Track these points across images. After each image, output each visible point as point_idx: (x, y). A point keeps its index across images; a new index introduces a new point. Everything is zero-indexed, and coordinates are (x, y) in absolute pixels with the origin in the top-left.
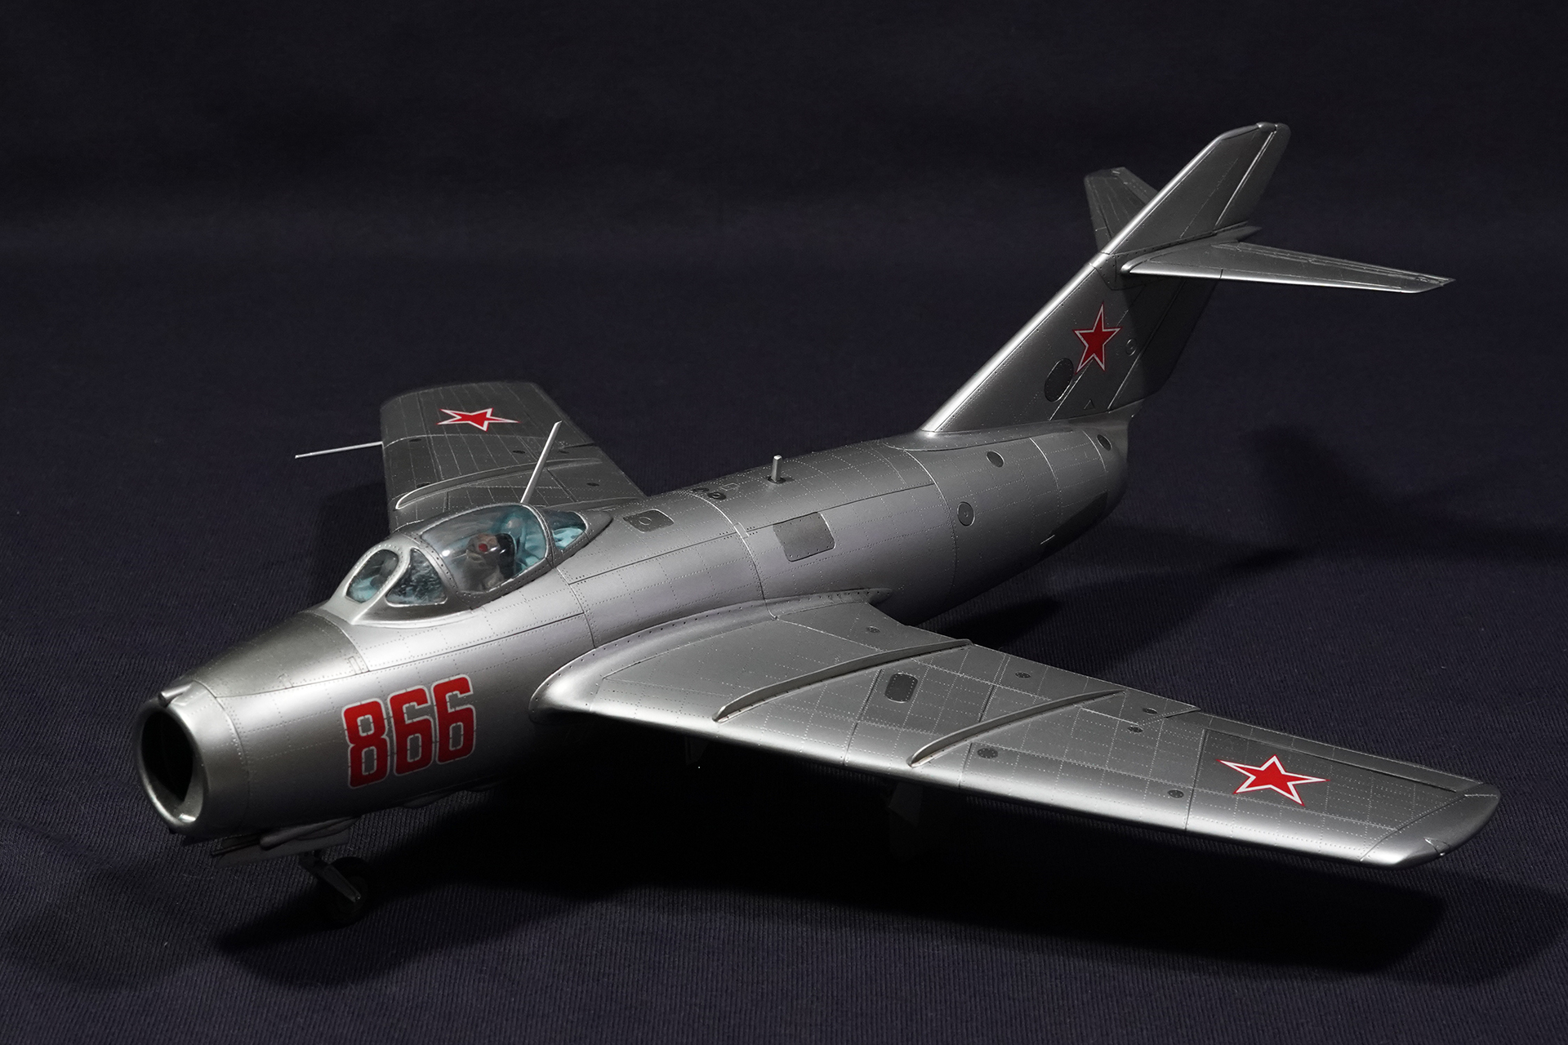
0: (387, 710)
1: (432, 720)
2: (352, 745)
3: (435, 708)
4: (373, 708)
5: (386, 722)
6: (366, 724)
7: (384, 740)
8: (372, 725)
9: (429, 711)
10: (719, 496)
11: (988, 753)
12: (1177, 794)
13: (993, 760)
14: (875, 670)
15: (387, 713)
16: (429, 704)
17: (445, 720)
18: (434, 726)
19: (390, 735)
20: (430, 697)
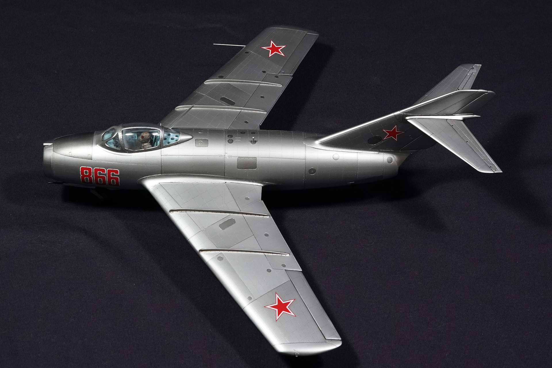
0: (93, 170)
1: (105, 177)
2: (81, 175)
5: (92, 173)
6: (86, 172)
9: (106, 175)
10: (230, 142)
11: (220, 259)
12: (250, 298)
13: (219, 261)
14: (228, 214)
15: (93, 172)
16: (106, 173)
17: (110, 178)
18: (107, 178)
19: (93, 176)
20: (106, 172)
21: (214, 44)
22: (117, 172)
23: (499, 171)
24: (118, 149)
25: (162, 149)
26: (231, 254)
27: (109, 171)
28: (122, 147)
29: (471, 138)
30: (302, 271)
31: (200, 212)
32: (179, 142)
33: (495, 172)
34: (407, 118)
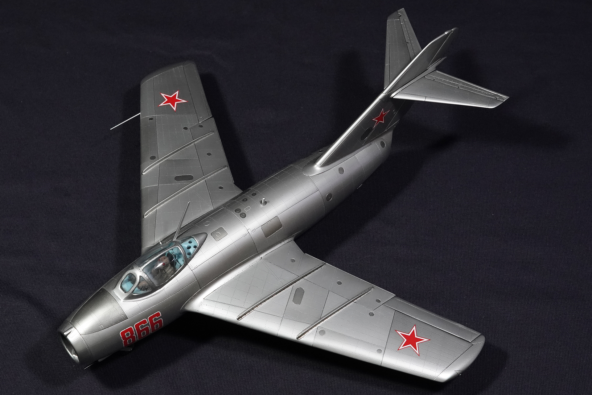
0: (134, 328)
1: (148, 326)
2: (124, 341)
3: (150, 323)
4: (130, 330)
5: (134, 332)
7: (134, 336)
8: (130, 334)
9: (148, 324)
10: (244, 216)
11: (322, 332)
12: (379, 351)
13: (324, 336)
14: (291, 287)
15: (134, 329)
16: (148, 323)
17: (153, 324)
18: (150, 327)
19: (136, 334)
20: (148, 321)
21: (111, 129)
22: (158, 314)
23: (505, 98)
24: (148, 291)
25: (188, 264)
26: (327, 321)
27: (151, 319)
28: (151, 287)
29: (459, 82)
30: (395, 295)
31: (266, 302)
32: (199, 247)
33: (504, 101)
34: (393, 95)
